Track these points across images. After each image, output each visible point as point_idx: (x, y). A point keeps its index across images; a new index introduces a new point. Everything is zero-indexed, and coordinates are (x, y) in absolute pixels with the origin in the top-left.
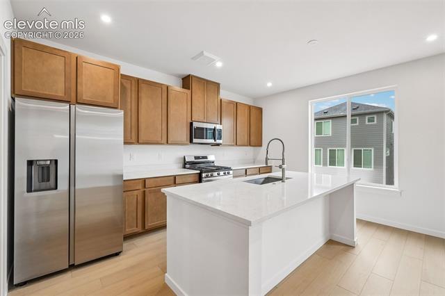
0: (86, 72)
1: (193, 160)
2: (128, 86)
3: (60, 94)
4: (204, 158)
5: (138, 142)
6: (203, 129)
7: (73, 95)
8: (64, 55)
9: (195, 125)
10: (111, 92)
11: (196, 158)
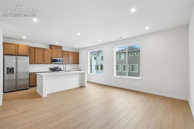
0: (20, 48)
1: (53, 68)
2: (32, 49)
3: (14, 53)
4: (57, 67)
5: (35, 63)
6: (56, 59)
7: (17, 53)
8: (15, 44)
9: (53, 58)
10: (26, 52)
11: (54, 68)
